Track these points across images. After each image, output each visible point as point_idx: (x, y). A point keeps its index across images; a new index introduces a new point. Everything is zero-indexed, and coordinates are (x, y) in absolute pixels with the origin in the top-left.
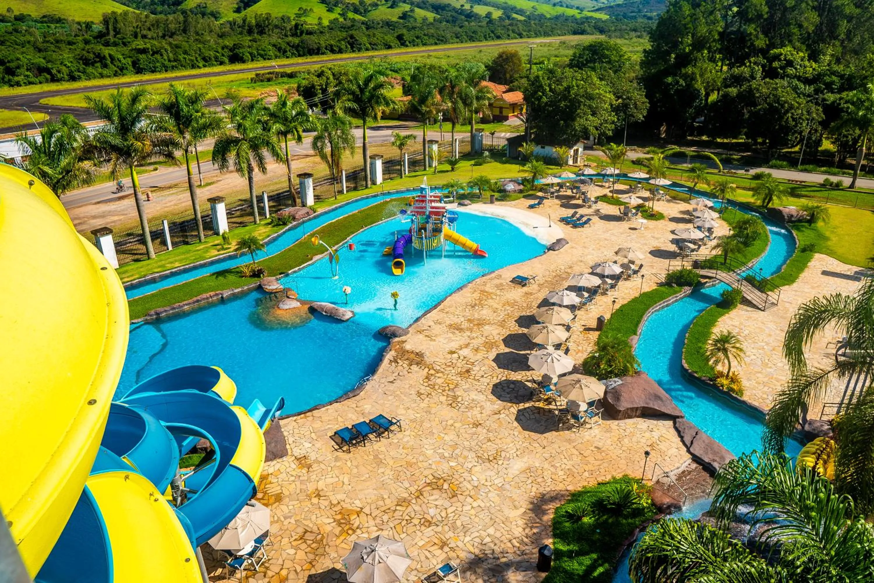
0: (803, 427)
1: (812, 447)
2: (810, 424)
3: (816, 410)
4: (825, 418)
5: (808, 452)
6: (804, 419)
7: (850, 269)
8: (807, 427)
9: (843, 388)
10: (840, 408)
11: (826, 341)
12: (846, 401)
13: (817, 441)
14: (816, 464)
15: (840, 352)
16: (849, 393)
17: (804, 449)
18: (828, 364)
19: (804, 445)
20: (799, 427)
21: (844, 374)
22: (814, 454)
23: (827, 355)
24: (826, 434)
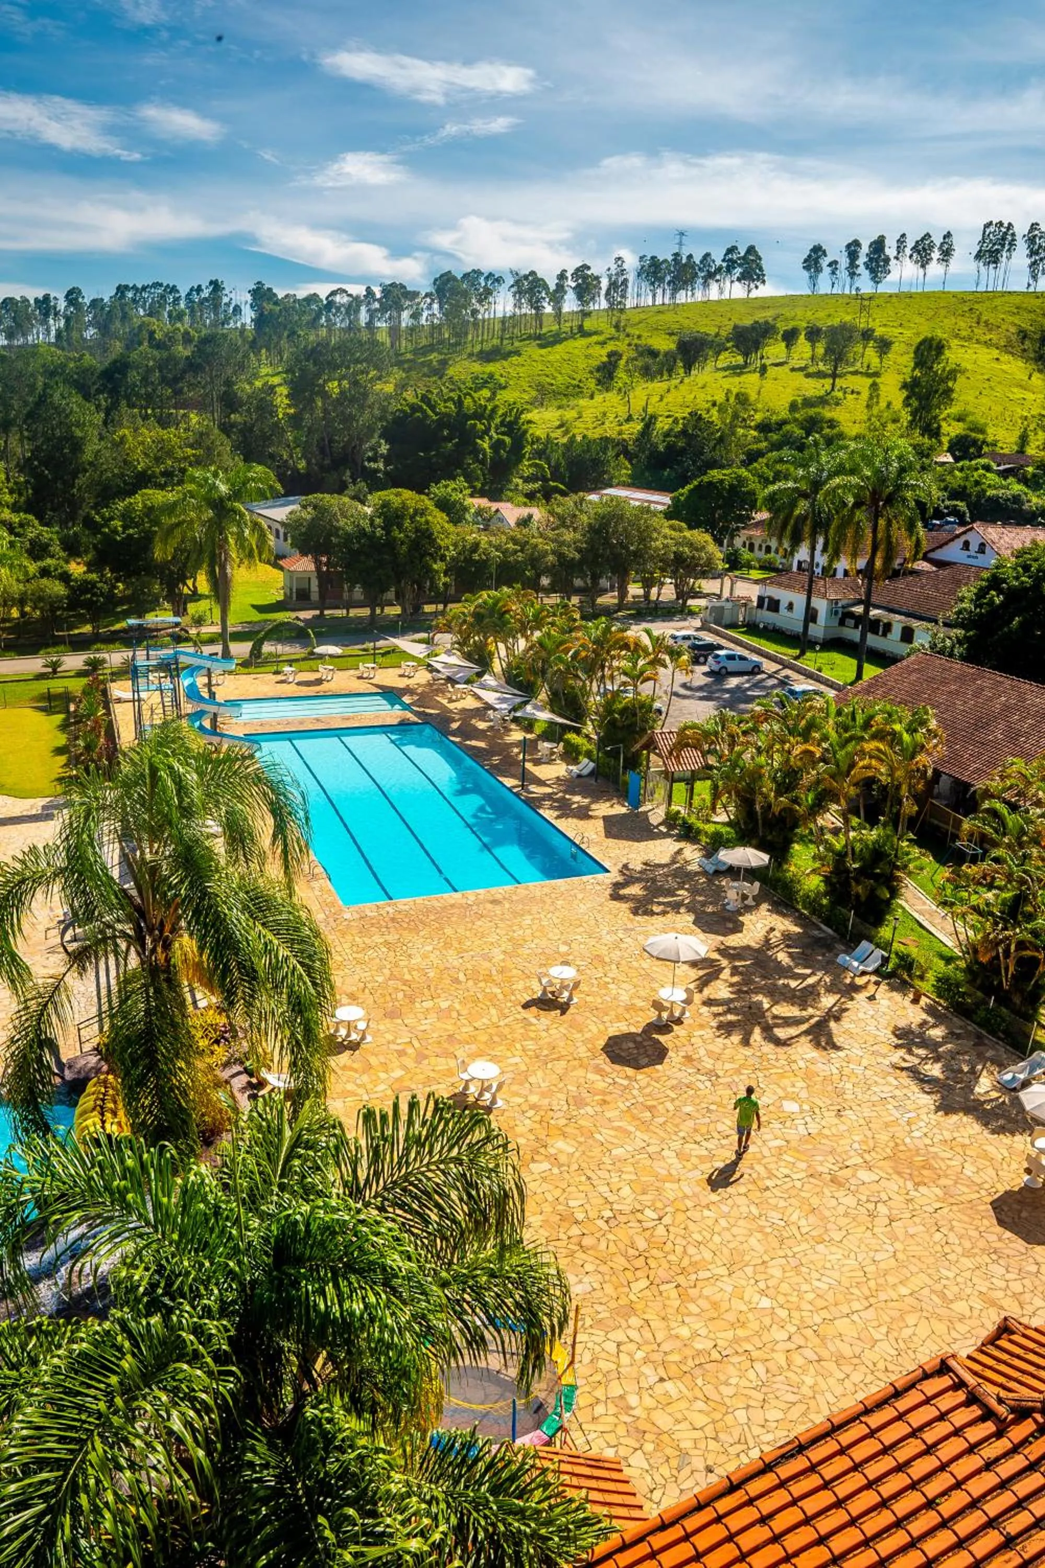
0: (63, 1078)
1: (86, 1101)
2: (70, 1067)
3: (70, 1042)
4: (87, 1047)
5: (85, 1112)
6: (59, 1063)
7: (35, 805)
8: (68, 1075)
9: (93, 988)
10: (101, 1021)
11: (41, 928)
12: (105, 1007)
13: (90, 1088)
14: (103, 1122)
15: (68, 937)
16: (104, 992)
17: (78, 1110)
18: (56, 964)
19: (75, 1104)
20: (58, 1080)
21: (84, 969)
22: (94, 1109)
23: (51, 951)
24: (98, 1071)
